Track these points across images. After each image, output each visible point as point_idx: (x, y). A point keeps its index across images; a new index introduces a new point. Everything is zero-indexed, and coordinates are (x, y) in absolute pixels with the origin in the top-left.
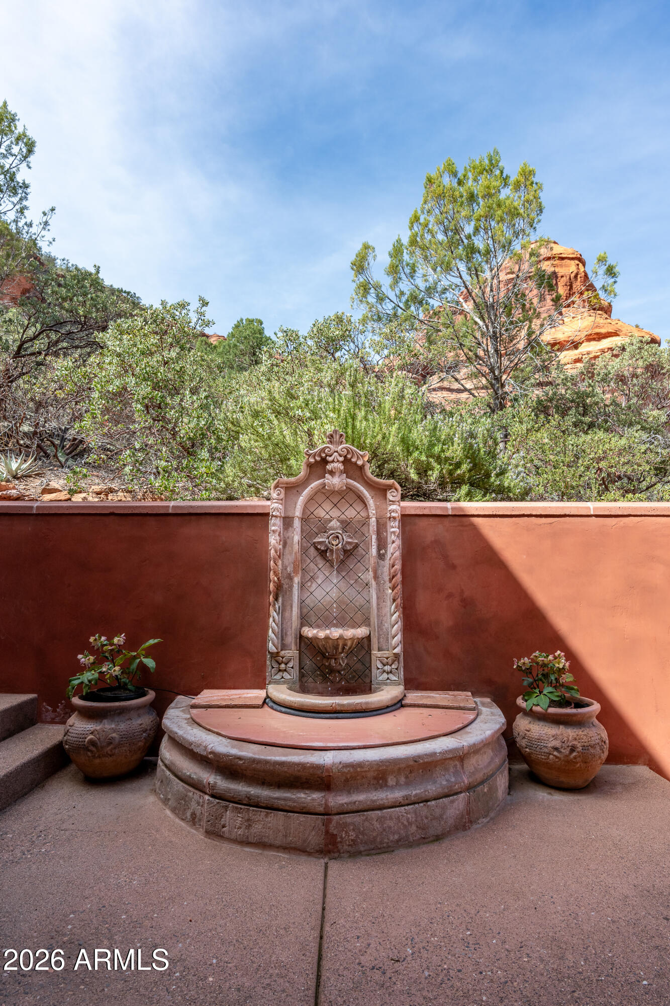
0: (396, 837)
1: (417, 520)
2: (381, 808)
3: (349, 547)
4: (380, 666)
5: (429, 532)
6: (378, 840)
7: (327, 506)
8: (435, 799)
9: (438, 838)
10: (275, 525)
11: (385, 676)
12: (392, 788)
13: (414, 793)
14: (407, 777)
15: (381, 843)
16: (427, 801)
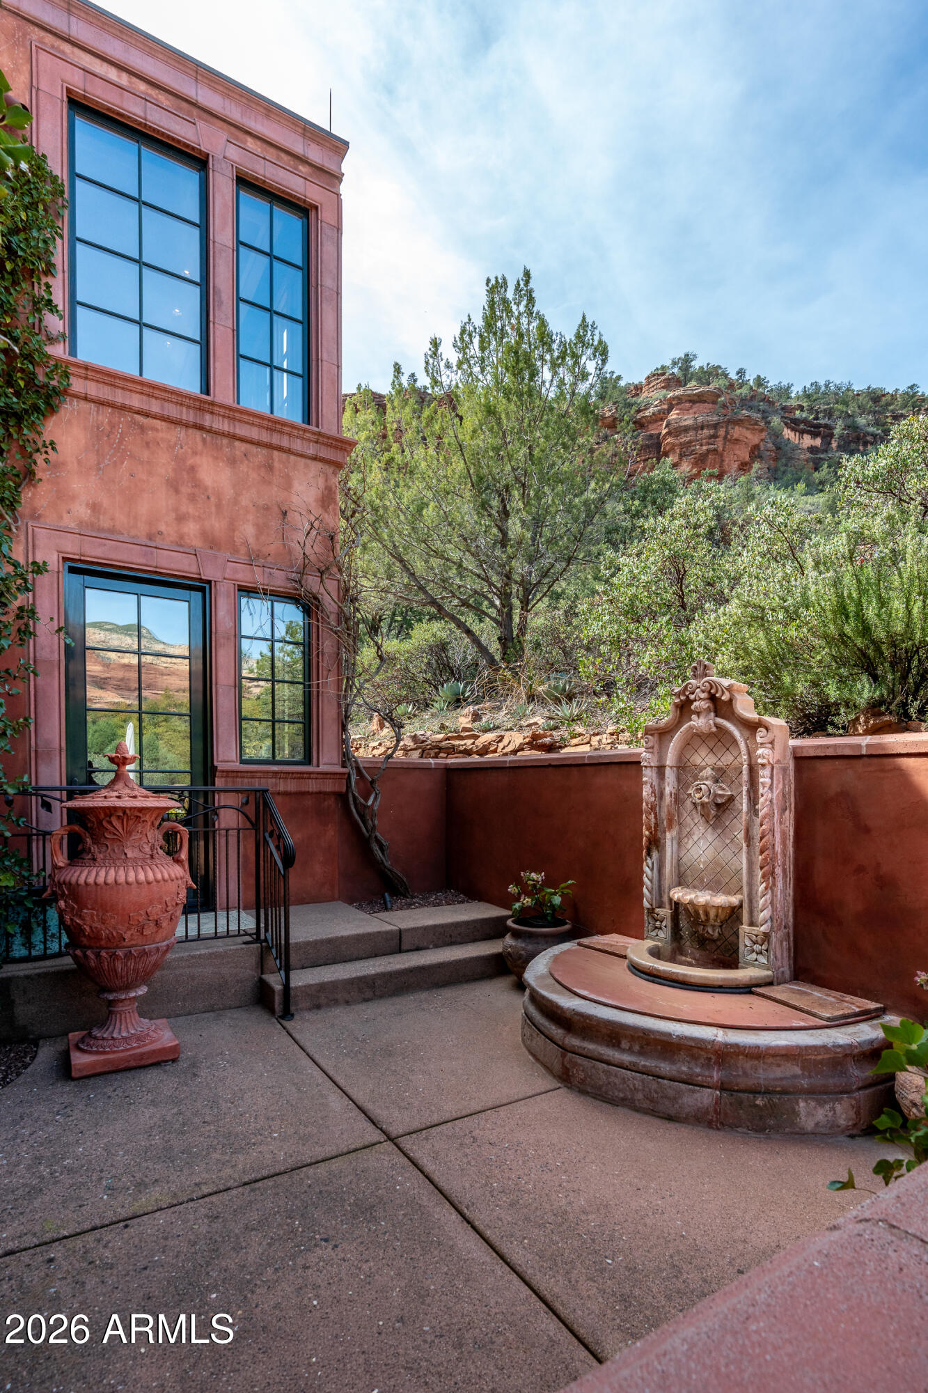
0: (621, 1095)
1: (818, 764)
2: (608, 1063)
3: (719, 801)
4: (748, 943)
5: (835, 780)
6: (604, 1089)
7: (703, 751)
8: (670, 1080)
9: (670, 1118)
10: (648, 776)
11: (754, 956)
12: (623, 1051)
13: (643, 1063)
14: (642, 1047)
15: (606, 1093)
16: (659, 1077)
